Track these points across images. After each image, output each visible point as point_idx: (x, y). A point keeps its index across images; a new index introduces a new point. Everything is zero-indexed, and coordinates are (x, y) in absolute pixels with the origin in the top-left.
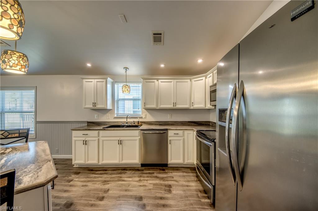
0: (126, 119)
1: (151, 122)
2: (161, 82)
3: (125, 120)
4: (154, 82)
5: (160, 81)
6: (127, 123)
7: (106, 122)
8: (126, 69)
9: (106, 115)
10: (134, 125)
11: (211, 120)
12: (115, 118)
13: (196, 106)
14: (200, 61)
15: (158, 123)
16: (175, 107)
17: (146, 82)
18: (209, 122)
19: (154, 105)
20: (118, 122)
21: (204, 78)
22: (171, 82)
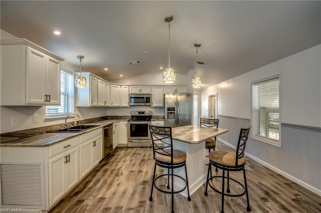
0: (65, 120)
1: (81, 121)
2: (99, 82)
3: (63, 122)
4: (95, 80)
5: (99, 80)
6: (66, 125)
7: (34, 129)
8: (81, 58)
9: (32, 117)
10: (72, 126)
11: (108, 115)
12: (47, 120)
13: (114, 105)
14: (121, 76)
15: (86, 122)
16: (105, 105)
17: (92, 79)
18: (107, 116)
19: (95, 103)
20: (51, 126)
21: (119, 86)
22: (103, 83)
